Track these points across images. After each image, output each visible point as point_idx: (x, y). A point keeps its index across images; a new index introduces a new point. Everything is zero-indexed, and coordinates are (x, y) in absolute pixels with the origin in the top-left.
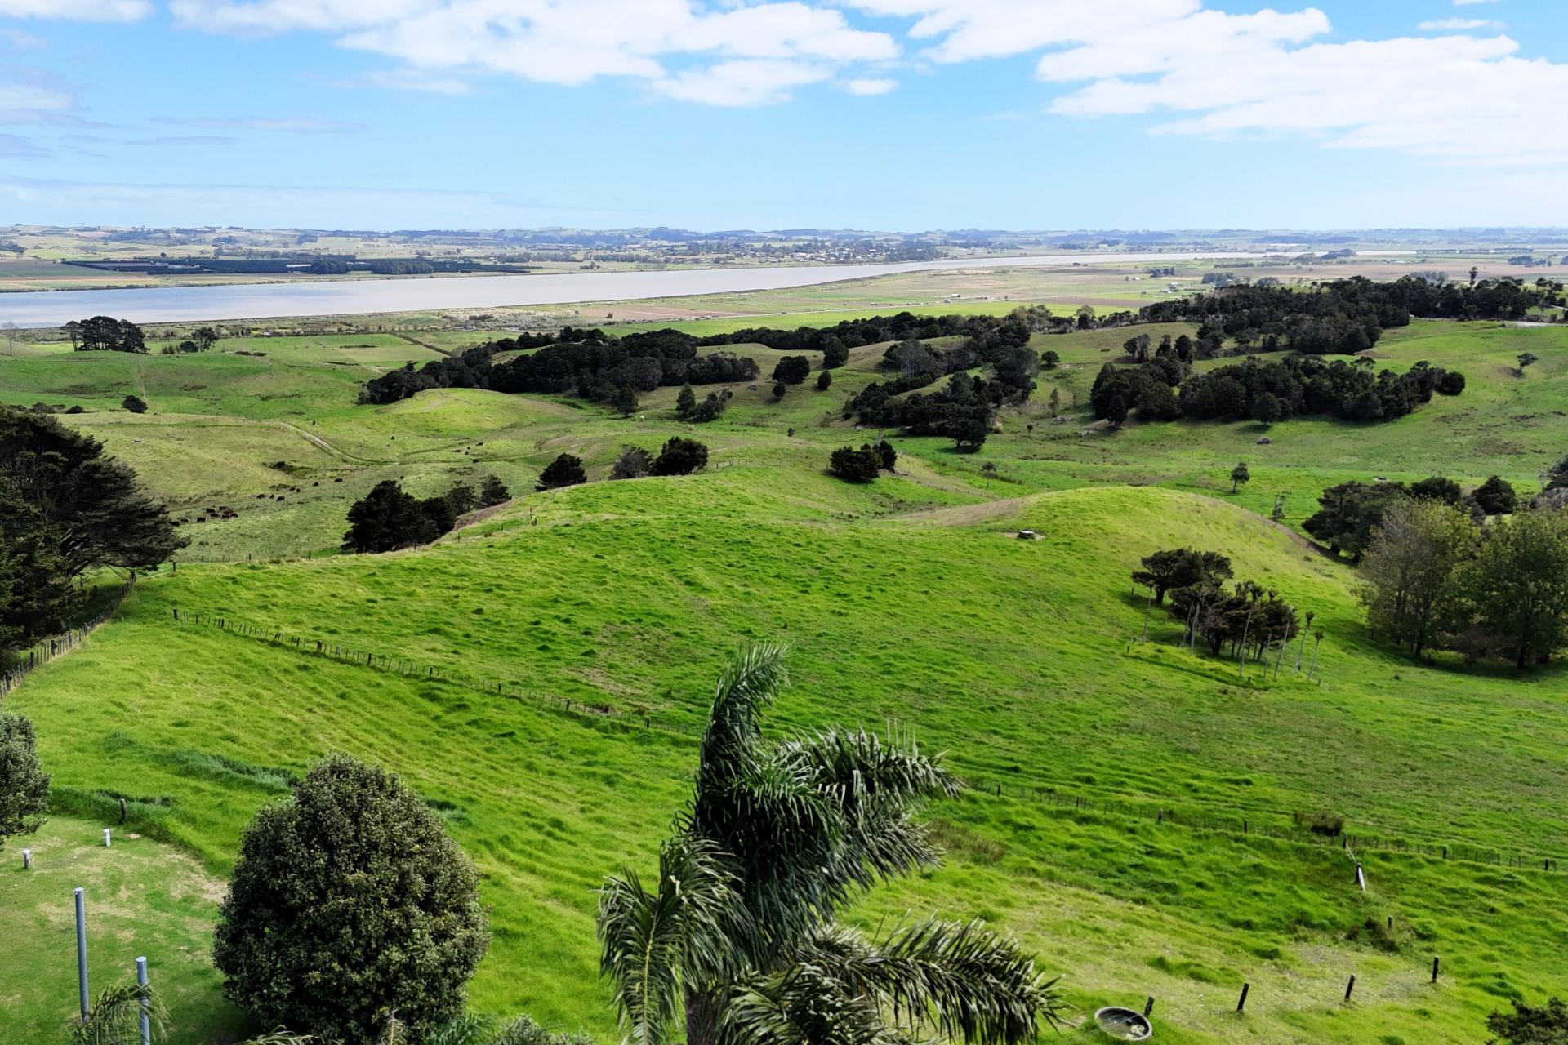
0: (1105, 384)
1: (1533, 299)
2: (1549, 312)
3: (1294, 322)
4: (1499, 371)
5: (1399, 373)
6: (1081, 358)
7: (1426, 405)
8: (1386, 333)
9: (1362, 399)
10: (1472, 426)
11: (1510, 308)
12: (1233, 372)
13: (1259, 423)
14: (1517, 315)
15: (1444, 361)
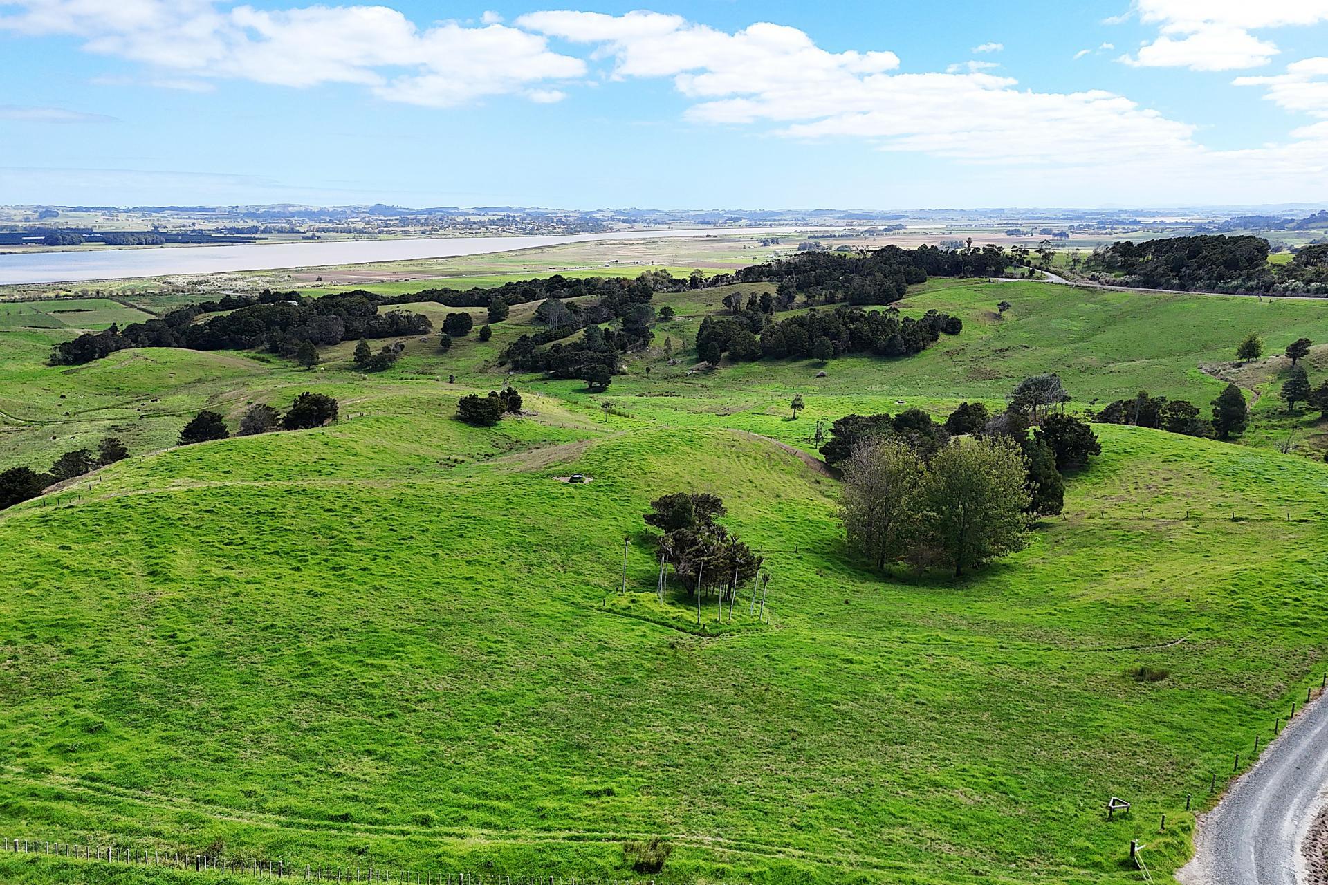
0: (705, 333)
1: (1009, 261)
2: (1019, 271)
3: (848, 281)
4: (985, 315)
5: (916, 319)
6: (691, 312)
7: (935, 343)
8: (910, 288)
9: (890, 340)
10: (966, 358)
11: (993, 269)
12: (799, 322)
13: (818, 360)
14: (998, 273)
15: (947, 309)
